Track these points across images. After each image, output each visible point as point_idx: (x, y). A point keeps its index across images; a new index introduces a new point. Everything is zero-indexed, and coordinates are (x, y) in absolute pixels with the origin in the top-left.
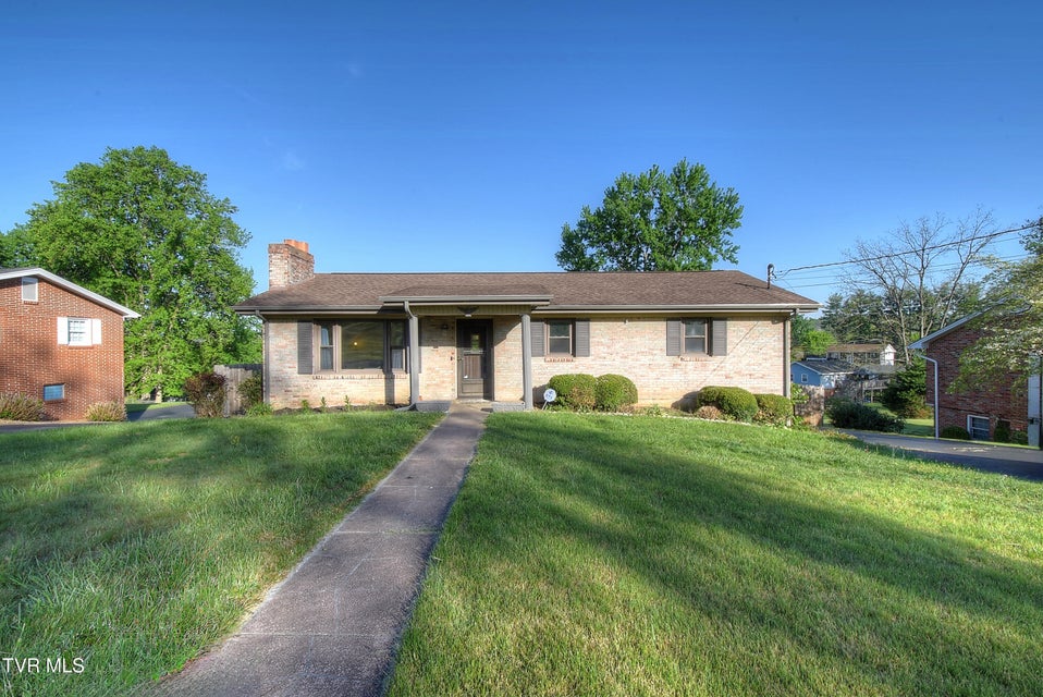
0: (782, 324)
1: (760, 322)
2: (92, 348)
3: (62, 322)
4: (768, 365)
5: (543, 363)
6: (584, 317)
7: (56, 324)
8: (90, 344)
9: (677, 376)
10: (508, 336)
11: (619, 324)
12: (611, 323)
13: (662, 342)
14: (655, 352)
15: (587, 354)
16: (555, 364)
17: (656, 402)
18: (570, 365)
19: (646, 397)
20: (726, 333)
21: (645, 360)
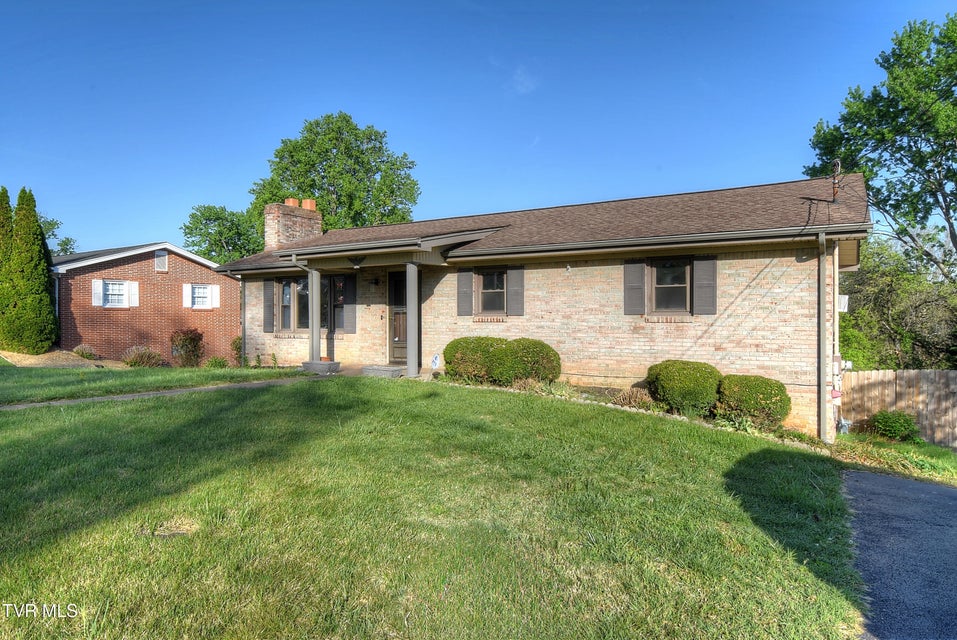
0: (814, 262)
1: (776, 260)
2: (212, 311)
3: (187, 288)
4: (789, 330)
5: (471, 323)
6: (518, 264)
7: (182, 290)
8: (210, 308)
9: (639, 345)
10: (435, 290)
11: (560, 270)
12: (549, 270)
13: (618, 295)
14: (608, 309)
15: (520, 313)
16: (484, 325)
17: (610, 380)
18: (502, 326)
19: (596, 373)
20: (714, 280)
21: (593, 320)
